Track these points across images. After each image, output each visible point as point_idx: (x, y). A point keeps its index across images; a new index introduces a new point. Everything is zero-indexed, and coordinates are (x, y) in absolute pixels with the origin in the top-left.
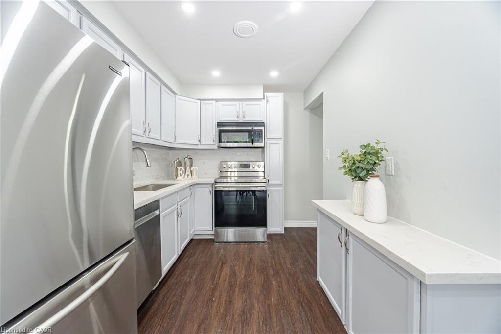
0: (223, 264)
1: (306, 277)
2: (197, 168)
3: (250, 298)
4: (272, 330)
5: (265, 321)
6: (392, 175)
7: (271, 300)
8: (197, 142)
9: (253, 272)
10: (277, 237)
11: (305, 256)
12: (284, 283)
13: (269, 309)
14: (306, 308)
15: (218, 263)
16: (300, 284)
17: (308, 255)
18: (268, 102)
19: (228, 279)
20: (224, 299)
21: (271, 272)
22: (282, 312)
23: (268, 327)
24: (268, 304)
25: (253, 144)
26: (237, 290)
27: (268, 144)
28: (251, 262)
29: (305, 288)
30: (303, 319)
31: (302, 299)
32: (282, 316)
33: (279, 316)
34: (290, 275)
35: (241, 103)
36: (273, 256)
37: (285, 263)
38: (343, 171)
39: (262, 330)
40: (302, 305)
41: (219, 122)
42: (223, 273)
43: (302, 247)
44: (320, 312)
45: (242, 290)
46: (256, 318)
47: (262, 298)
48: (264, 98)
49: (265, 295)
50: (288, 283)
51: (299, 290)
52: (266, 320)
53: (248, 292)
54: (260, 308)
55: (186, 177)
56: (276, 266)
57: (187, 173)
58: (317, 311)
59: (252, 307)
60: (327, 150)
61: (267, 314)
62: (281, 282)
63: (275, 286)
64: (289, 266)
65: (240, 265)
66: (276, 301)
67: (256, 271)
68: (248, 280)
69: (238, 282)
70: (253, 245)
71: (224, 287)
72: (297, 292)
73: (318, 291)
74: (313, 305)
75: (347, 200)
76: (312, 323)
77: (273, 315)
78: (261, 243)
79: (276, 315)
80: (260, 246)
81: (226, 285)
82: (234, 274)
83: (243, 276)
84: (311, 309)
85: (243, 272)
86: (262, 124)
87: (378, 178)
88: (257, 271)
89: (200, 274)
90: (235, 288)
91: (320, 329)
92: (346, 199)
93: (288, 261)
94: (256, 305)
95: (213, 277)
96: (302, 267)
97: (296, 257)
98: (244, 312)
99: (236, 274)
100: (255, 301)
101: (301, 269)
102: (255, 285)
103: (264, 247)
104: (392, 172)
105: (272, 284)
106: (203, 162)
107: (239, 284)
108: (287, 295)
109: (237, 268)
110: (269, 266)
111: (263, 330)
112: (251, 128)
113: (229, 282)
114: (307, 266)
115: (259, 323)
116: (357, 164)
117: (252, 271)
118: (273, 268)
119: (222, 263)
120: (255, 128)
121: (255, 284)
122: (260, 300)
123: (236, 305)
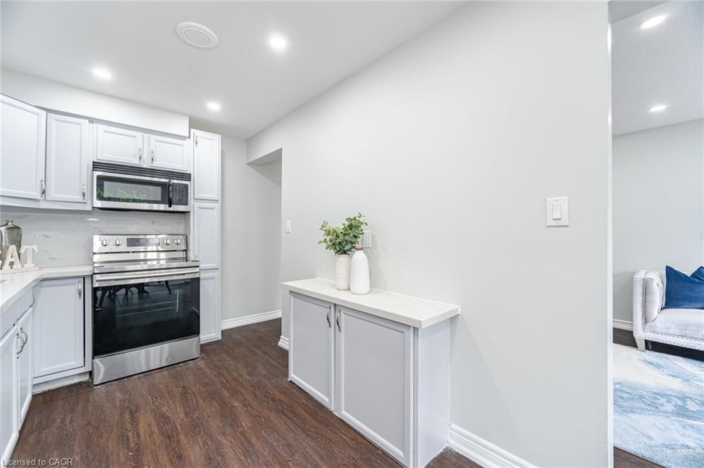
0: (132, 414)
1: (274, 382)
2: (35, 247)
3: (210, 437)
4: (261, 457)
5: (247, 453)
6: (369, 248)
7: (242, 426)
8: (37, 195)
9: (198, 404)
10: (212, 347)
11: (263, 359)
12: (250, 399)
13: (245, 437)
14: (290, 415)
15: (122, 415)
16: (272, 393)
17: (266, 357)
18: (196, 144)
19: (156, 431)
20: (166, 458)
21: (226, 393)
22: (263, 432)
23: (254, 457)
24: (241, 433)
25: (170, 206)
26: (182, 437)
27: (196, 209)
28: (186, 393)
29: (278, 394)
30: (291, 426)
31: (280, 407)
32: (266, 436)
33: (263, 438)
34: (254, 387)
35: (146, 135)
36: (219, 372)
37: (240, 375)
38: (325, 245)
39: (247, 464)
40: (284, 414)
41: (96, 161)
42: (140, 426)
43: (256, 350)
44: (306, 411)
45: (191, 433)
46: (232, 456)
47: (228, 430)
48: (189, 137)
49: (231, 424)
50: (256, 397)
51: (273, 400)
52: (247, 451)
53: (202, 432)
54: (231, 442)
55: (6, 266)
56: (230, 384)
57: (9, 259)
58: (303, 412)
59: (219, 445)
60: (287, 221)
61: (246, 444)
62: (246, 400)
63: (239, 408)
64: (248, 378)
65: (168, 403)
66: (250, 423)
67: (201, 401)
68: (194, 417)
69: (178, 427)
70: (178, 368)
71: (155, 444)
72: (271, 403)
73: (295, 391)
74: (295, 407)
75: (318, 278)
76: (302, 426)
77: (254, 440)
78: (190, 362)
79: (258, 438)
80: (191, 365)
81: (158, 439)
82: (163, 419)
83: (182, 416)
84: (294, 413)
85: (180, 410)
86: (187, 177)
87: (362, 251)
88: (204, 401)
89: (89, 447)
90: (178, 436)
91: (312, 427)
92: (315, 277)
93: (244, 372)
94: (224, 441)
95: (123, 439)
96: (265, 372)
97: (252, 364)
98: (210, 459)
99: (168, 418)
100: (220, 438)
101: (265, 376)
102: (210, 419)
103: (198, 365)
104: (369, 244)
105: (235, 406)
106: (46, 236)
107: (182, 429)
108: (260, 410)
109: (164, 409)
110: (219, 386)
111: (249, 463)
112: (167, 181)
113: (162, 433)
114: (271, 370)
115: (239, 459)
116: (341, 238)
117: (194, 401)
118: (225, 387)
119: (131, 411)
120: (175, 181)
121: (209, 417)
122: (228, 433)
123: (192, 457)
